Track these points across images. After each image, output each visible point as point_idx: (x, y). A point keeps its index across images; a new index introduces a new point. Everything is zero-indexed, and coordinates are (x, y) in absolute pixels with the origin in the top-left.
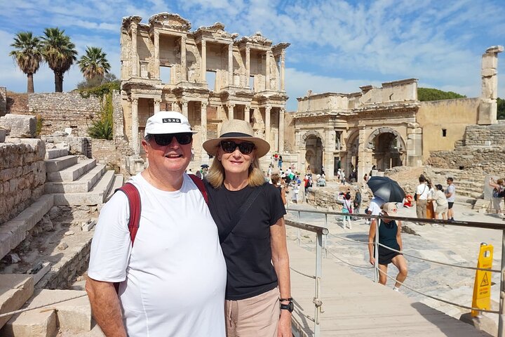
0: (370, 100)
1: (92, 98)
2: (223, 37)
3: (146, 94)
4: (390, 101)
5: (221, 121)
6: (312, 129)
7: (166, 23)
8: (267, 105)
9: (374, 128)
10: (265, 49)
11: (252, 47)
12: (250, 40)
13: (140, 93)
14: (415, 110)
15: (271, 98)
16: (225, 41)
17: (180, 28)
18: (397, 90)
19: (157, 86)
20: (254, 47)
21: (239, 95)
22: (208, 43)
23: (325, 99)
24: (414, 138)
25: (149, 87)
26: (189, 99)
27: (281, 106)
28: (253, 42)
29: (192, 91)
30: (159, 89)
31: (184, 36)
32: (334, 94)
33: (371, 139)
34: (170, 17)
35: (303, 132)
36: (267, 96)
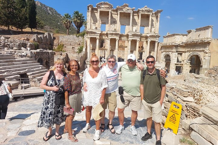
0: (190, 37)
1: (80, 37)
2: (128, 10)
3: (93, 36)
4: (198, 38)
5: (127, 47)
6: (167, 51)
7: (103, 6)
8: (149, 39)
9: (191, 52)
10: (149, 14)
11: (142, 13)
12: (141, 10)
13: (91, 35)
14: (209, 43)
15: (151, 36)
16: (129, 12)
17: (108, 8)
18: (202, 32)
19: (98, 32)
20: (143, 13)
21: (134, 35)
22: (120, 13)
23: (173, 37)
24: (207, 58)
25: (95, 33)
26: (111, 37)
27: (156, 40)
28: (143, 11)
29: (112, 34)
30: (98, 34)
31: (110, 11)
32: (177, 35)
33: (189, 58)
34: (105, 4)
35: (164, 53)
36: (148, 35)
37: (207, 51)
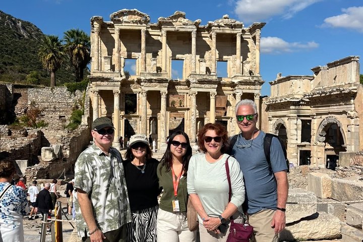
0: (319, 84)
2: (184, 24)
3: (105, 86)
4: (334, 85)
5: (188, 109)
6: (280, 117)
7: (125, 18)
8: (237, 91)
9: (324, 117)
10: (235, 32)
11: (218, 31)
12: (216, 24)
13: (100, 86)
14: (353, 95)
15: (241, 83)
16: (188, 29)
17: (140, 22)
18: (339, 70)
19: (116, 79)
20: (221, 31)
21: (201, 82)
22: (168, 33)
23: (288, 82)
24: (353, 130)
25: (108, 80)
26: (147, 89)
27: (256, 92)
28: (219, 26)
29: (150, 81)
30: (118, 81)
31: (143, 28)
32: (296, 78)
33: (321, 130)
34: (130, 13)
35: (274, 120)
36: (236, 81)
37: (352, 114)
